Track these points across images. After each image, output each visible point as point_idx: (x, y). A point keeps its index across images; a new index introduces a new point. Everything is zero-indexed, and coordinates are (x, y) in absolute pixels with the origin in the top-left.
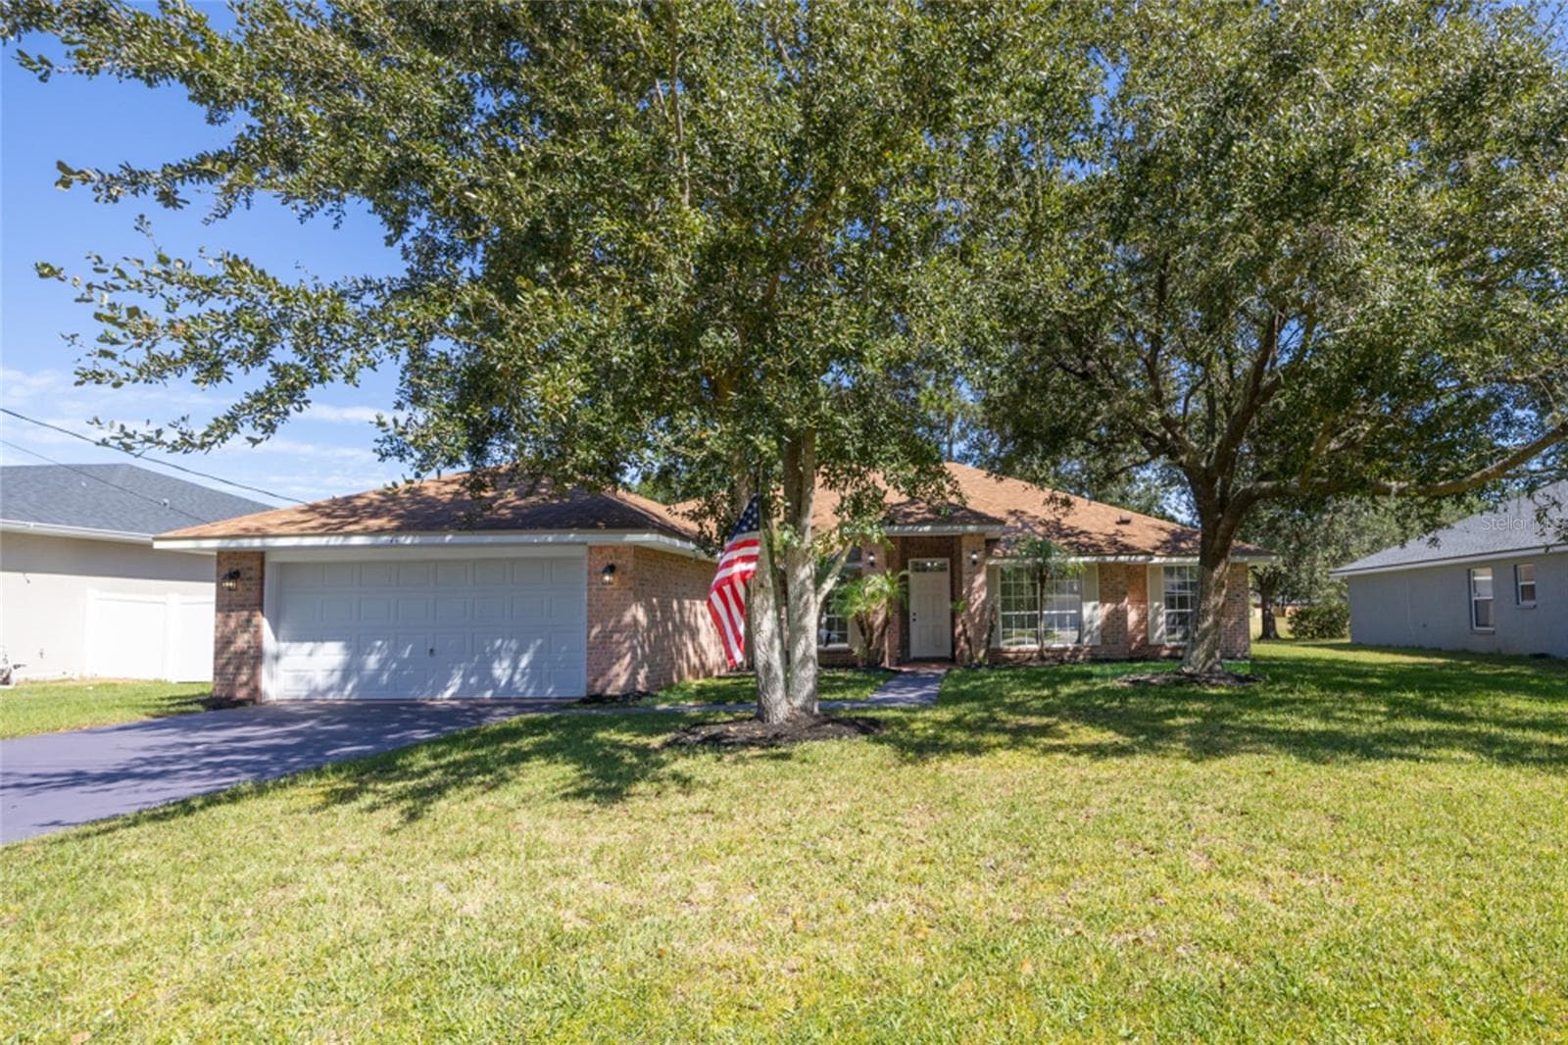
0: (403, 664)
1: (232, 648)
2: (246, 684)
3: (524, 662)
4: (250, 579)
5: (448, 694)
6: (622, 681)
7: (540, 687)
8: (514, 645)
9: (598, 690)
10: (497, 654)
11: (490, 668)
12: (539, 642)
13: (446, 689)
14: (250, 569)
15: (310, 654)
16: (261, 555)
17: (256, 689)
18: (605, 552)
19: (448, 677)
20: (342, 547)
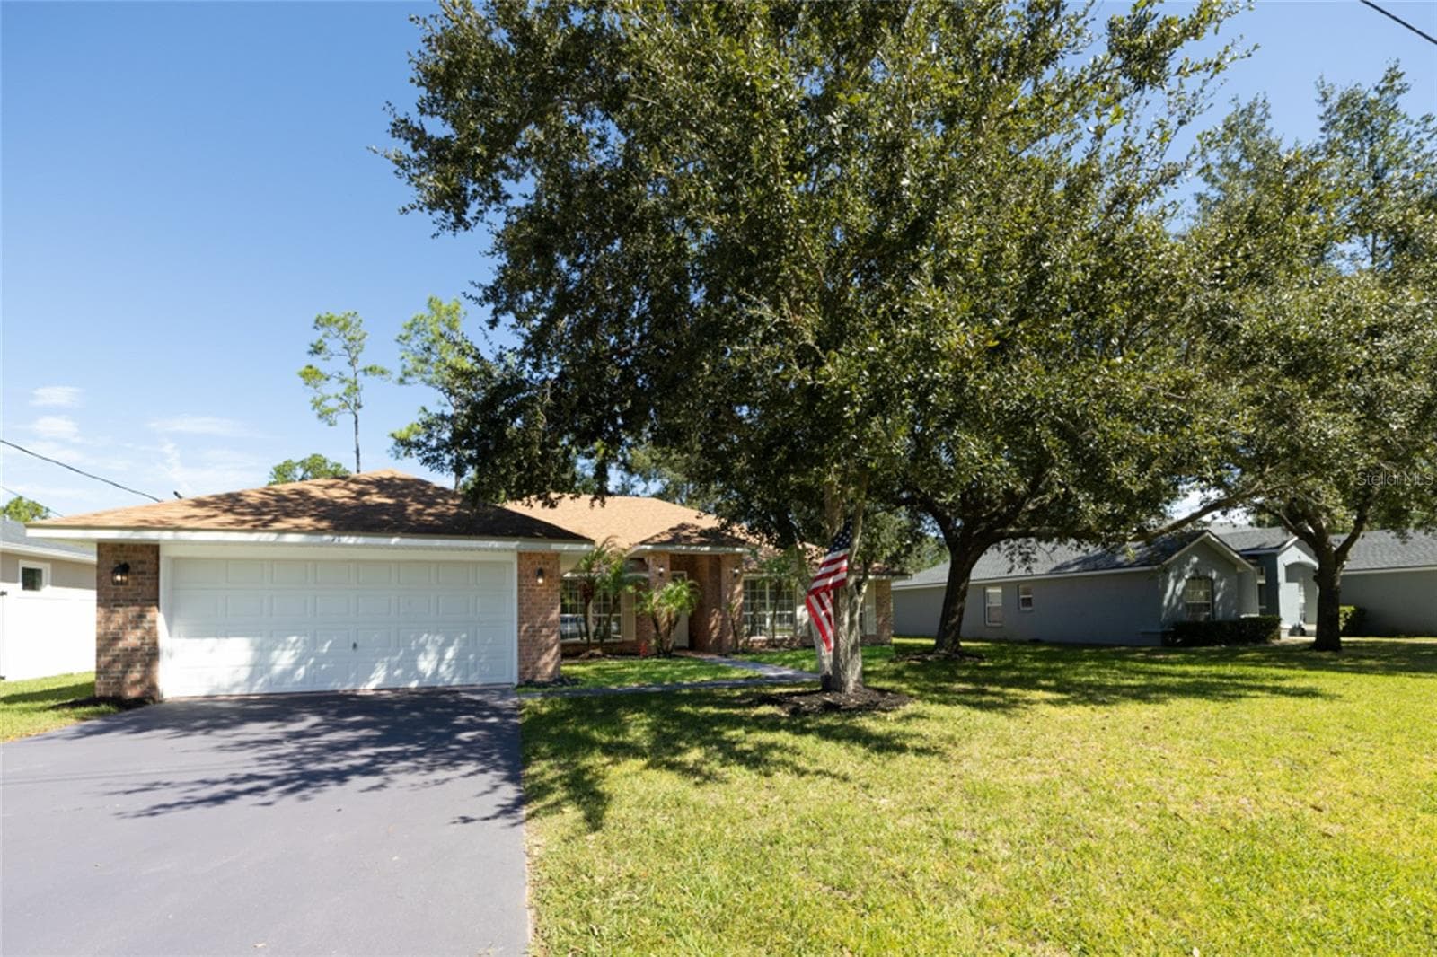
0: (321, 659)
1: (121, 645)
2: (141, 681)
3: (450, 654)
4: (143, 573)
5: (372, 685)
6: (550, 669)
7: (466, 676)
8: (440, 639)
9: (528, 677)
10: (422, 649)
11: (414, 661)
12: (464, 636)
13: (369, 681)
14: (143, 562)
15: (212, 651)
16: (154, 548)
17: (153, 687)
18: (534, 558)
19: (372, 670)
20: (273, 544)
